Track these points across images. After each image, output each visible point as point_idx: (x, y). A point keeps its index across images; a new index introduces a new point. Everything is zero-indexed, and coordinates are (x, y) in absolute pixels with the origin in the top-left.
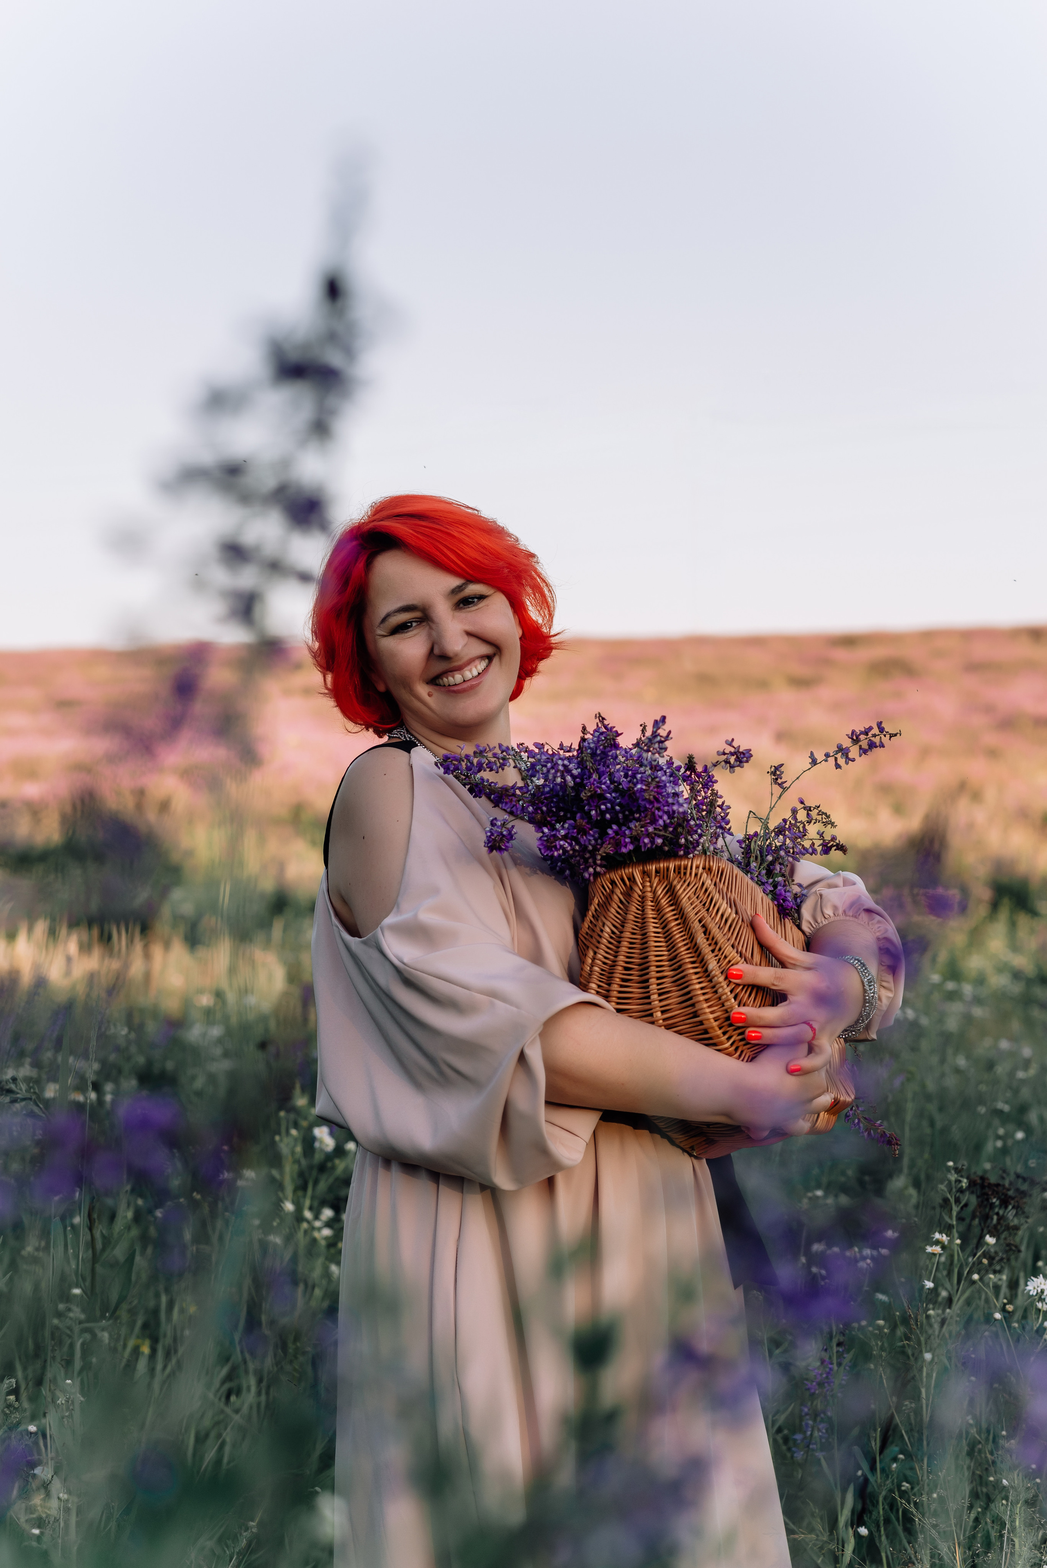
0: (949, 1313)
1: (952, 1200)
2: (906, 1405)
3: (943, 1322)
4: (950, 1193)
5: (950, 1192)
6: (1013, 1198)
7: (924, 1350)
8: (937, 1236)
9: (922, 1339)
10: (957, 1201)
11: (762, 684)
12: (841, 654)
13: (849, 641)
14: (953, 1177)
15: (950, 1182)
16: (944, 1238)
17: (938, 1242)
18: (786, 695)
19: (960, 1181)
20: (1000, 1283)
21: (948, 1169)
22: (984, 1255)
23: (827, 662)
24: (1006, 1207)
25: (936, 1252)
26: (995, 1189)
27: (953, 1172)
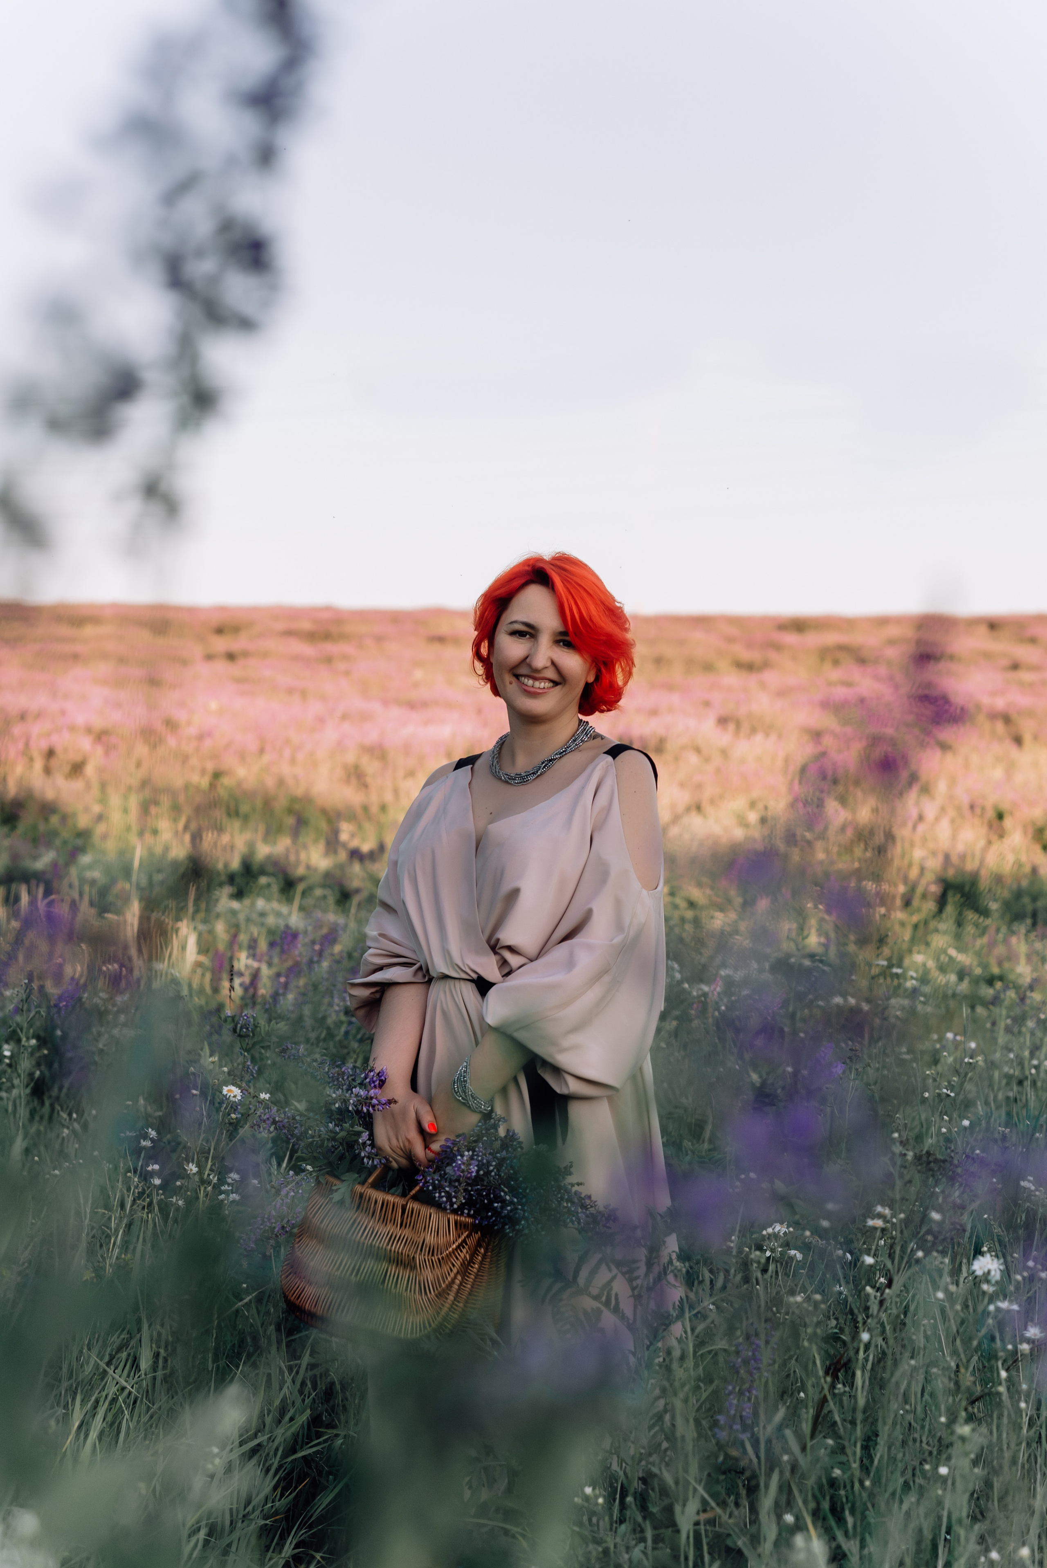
0: (888, 1294)
1: (896, 1175)
2: (839, 1389)
3: (881, 1303)
4: (893, 1167)
5: (894, 1164)
6: (961, 1176)
7: (861, 1329)
8: (879, 1209)
9: (860, 1319)
10: (901, 1176)
11: (708, 668)
12: (790, 638)
13: (799, 625)
14: (898, 1149)
15: (894, 1154)
16: (887, 1211)
17: (880, 1216)
18: (732, 679)
19: (905, 1155)
20: (941, 1266)
21: (893, 1140)
22: (929, 1232)
23: (778, 647)
24: (953, 1185)
25: (877, 1226)
26: (942, 1164)
27: (898, 1144)
